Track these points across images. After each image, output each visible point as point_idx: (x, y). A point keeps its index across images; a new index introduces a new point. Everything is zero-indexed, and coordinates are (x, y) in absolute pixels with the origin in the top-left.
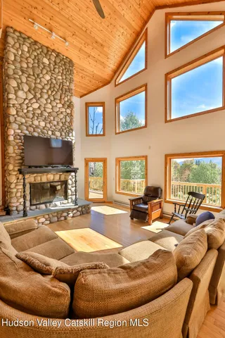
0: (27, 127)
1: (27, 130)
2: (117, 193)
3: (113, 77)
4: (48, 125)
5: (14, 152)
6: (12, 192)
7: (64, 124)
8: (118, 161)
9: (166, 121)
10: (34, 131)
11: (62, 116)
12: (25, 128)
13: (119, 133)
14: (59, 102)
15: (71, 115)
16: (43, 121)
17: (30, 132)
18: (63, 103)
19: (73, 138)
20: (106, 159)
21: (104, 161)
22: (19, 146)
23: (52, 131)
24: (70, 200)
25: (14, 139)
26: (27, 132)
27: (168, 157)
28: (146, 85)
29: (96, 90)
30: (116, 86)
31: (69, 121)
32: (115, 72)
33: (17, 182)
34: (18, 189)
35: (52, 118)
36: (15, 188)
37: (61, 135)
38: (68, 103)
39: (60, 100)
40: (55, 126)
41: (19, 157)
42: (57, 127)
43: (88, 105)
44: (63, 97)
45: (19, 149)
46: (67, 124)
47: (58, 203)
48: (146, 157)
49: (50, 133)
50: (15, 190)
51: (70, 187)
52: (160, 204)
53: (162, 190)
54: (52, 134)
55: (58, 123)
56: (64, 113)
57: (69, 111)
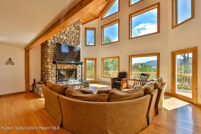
0: (57, 39)
1: (57, 40)
2: (102, 77)
3: (100, 14)
4: (68, 39)
5: (51, 52)
6: (49, 74)
7: (75, 38)
8: (103, 59)
9: (130, 39)
10: (61, 41)
11: (74, 34)
12: (56, 39)
13: (104, 45)
14: (73, 26)
15: (79, 34)
16: (65, 36)
17: (58, 41)
18: (75, 27)
19: (80, 46)
20: (96, 58)
21: (95, 59)
22: (53, 49)
23: (70, 42)
24: (78, 80)
25: (51, 45)
26: (57, 42)
27: (130, 57)
28: (119, 20)
29: (91, 21)
30: (102, 19)
31: (78, 37)
32: (102, 12)
33: (52, 68)
34: (52, 72)
35: (70, 35)
36: (51, 71)
37: (74, 44)
38: (78, 27)
39: (74, 25)
40: (71, 39)
41: (53, 55)
42: (72, 40)
43: (86, 29)
44: (75, 24)
45: (53, 50)
46: (77, 38)
47: (72, 81)
48: (119, 57)
49: (69, 43)
50: (50, 73)
51: (78, 72)
52: (127, 80)
53: (127, 74)
54: (70, 43)
55: (72, 37)
56: (76, 33)
57: (78, 32)
